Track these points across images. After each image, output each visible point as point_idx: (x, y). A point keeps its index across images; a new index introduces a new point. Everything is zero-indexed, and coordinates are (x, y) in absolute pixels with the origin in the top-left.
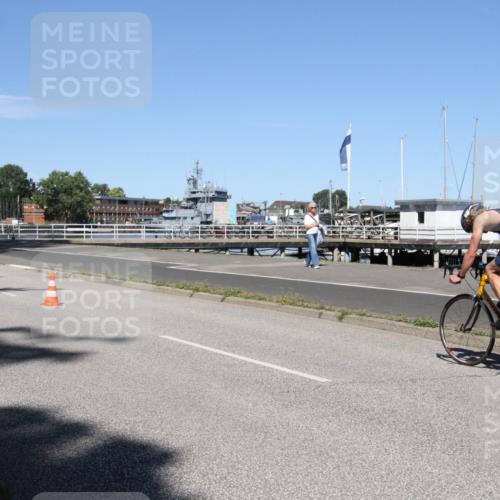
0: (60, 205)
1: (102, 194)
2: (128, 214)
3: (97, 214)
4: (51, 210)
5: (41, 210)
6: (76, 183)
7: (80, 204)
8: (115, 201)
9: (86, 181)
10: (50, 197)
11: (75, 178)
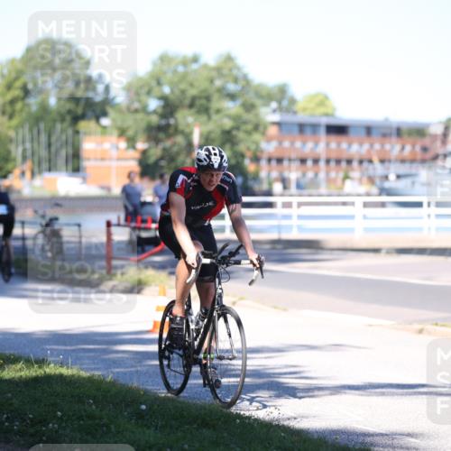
0: (180, 139)
1: (280, 109)
2: (349, 162)
3: (269, 160)
4: (156, 153)
5: (132, 153)
6: (218, 83)
7: (228, 138)
8: (315, 127)
9: (245, 77)
10: (155, 119)
11: (218, 69)
